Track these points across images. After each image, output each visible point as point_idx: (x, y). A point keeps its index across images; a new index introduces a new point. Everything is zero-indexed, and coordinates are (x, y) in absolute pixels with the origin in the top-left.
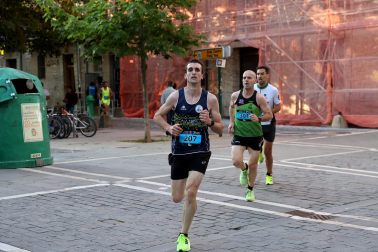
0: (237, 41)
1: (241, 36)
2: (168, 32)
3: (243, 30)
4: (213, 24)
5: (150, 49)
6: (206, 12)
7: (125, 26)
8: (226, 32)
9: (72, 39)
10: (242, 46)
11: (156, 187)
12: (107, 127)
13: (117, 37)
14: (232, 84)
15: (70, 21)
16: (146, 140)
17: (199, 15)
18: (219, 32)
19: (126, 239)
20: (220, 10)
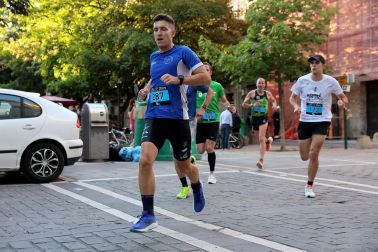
0: (363, 75)
1: (367, 71)
2: (301, 63)
3: (369, 66)
4: (343, 63)
5: (286, 79)
6: (337, 53)
7: (265, 59)
8: (354, 68)
9: (225, 72)
10: (367, 79)
11: (278, 174)
12: (255, 143)
13: (258, 67)
14: (359, 111)
15: (222, 56)
16: (282, 150)
17: (331, 56)
18: (348, 68)
19: (238, 204)
20: (349, 50)
